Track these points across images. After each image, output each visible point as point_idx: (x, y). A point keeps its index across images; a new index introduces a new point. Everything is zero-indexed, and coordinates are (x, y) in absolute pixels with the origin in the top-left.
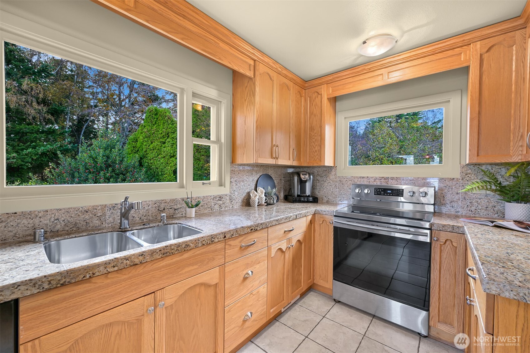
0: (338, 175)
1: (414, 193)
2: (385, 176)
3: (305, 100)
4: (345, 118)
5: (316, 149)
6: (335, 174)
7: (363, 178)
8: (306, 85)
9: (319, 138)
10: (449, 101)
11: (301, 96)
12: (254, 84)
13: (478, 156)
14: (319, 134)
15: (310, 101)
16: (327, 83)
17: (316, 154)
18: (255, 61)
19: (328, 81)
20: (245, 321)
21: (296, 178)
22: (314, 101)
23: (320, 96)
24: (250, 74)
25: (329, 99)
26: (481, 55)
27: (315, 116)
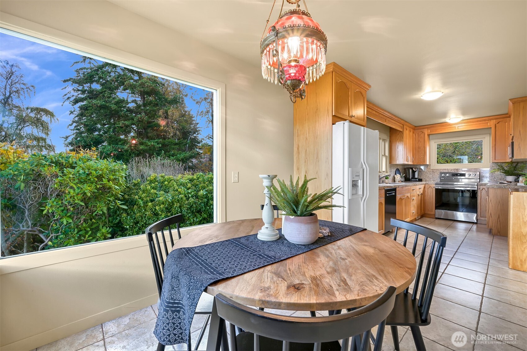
0: (431, 168)
1: (470, 175)
2: (456, 168)
3: (415, 135)
4: (435, 142)
5: (422, 157)
6: (430, 168)
7: (445, 169)
8: (416, 128)
9: (424, 152)
10: (485, 138)
11: (413, 133)
12: (403, 133)
13: (495, 160)
14: (423, 150)
15: (418, 135)
16: (427, 128)
17: (421, 159)
18: (403, 125)
19: (428, 127)
20: (413, 213)
21: (411, 171)
22: (420, 135)
23: (423, 133)
24: (402, 130)
25: (428, 135)
26: (495, 125)
27: (421, 142)
